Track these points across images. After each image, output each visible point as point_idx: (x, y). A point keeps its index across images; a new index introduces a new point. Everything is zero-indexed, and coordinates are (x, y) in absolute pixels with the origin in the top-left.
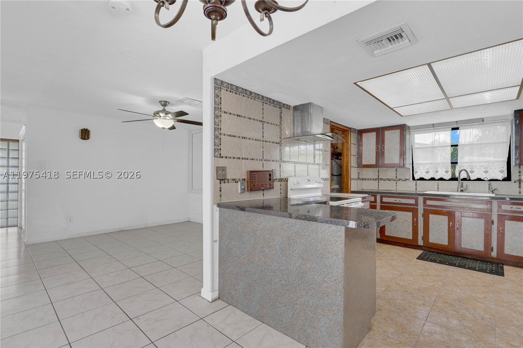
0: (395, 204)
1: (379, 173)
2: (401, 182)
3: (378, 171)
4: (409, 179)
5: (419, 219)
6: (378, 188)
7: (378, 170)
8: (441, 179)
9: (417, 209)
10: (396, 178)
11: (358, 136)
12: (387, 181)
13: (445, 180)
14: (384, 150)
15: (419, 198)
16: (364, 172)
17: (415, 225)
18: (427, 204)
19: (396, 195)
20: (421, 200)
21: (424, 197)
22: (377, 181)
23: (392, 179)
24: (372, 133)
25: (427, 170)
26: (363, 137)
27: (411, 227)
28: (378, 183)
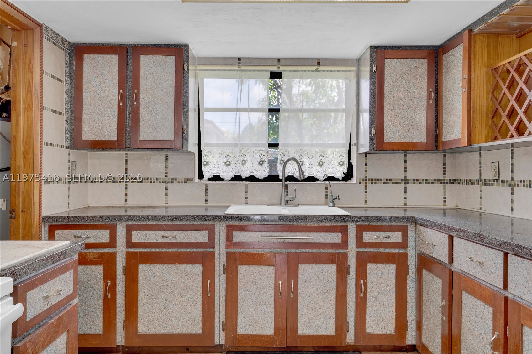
0: (164, 247)
1: (126, 163)
2: (176, 185)
3: (126, 160)
4: (192, 180)
5: (217, 279)
6: (126, 201)
7: (126, 157)
8: (252, 178)
9: (213, 254)
10: (166, 177)
11: (70, 61)
12: (146, 185)
13: (257, 180)
14: (138, 103)
15: (217, 227)
16: (89, 161)
17: (209, 295)
18: (235, 240)
19: (165, 223)
20: (221, 229)
21: (227, 223)
22: (123, 184)
23: (157, 179)
24: (109, 56)
25: (228, 158)
26: (85, 65)
27: (200, 303)
28: (126, 188)
